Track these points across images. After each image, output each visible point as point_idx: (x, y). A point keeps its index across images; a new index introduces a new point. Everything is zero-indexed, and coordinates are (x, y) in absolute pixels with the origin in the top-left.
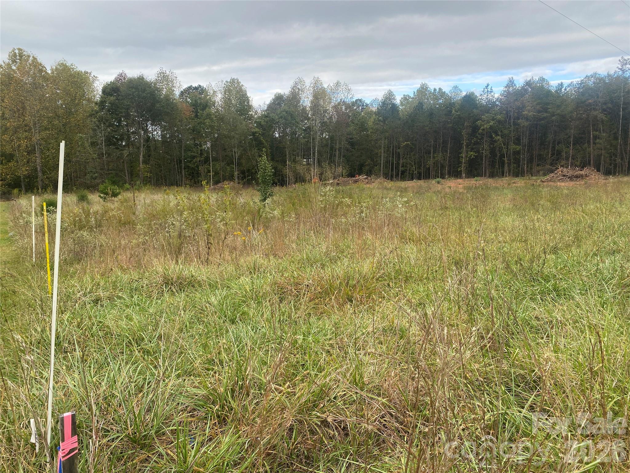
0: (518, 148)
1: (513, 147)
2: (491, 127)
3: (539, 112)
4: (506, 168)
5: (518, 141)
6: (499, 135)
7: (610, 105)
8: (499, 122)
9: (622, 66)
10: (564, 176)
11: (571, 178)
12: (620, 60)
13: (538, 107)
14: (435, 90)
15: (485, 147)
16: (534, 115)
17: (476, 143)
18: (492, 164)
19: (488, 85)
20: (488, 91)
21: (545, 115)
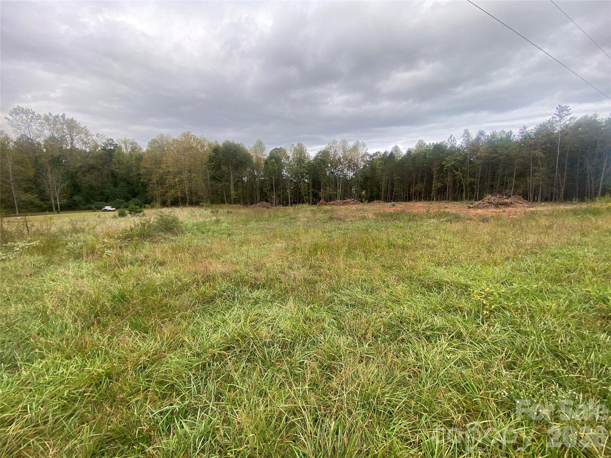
0: (473, 180)
1: (470, 180)
2: (453, 165)
3: (491, 153)
4: (464, 195)
5: (473, 175)
6: (458, 171)
7: (549, 145)
8: (459, 161)
9: (559, 112)
10: (490, 203)
11: (497, 205)
12: (557, 108)
13: (490, 149)
14: (430, 144)
15: (449, 180)
16: (485, 156)
17: (443, 177)
18: (454, 192)
19: (452, 136)
20: (451, 140)
21: (495, 155)
